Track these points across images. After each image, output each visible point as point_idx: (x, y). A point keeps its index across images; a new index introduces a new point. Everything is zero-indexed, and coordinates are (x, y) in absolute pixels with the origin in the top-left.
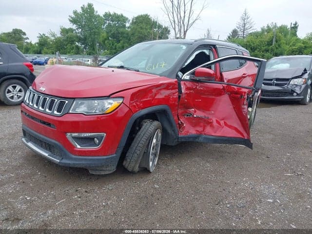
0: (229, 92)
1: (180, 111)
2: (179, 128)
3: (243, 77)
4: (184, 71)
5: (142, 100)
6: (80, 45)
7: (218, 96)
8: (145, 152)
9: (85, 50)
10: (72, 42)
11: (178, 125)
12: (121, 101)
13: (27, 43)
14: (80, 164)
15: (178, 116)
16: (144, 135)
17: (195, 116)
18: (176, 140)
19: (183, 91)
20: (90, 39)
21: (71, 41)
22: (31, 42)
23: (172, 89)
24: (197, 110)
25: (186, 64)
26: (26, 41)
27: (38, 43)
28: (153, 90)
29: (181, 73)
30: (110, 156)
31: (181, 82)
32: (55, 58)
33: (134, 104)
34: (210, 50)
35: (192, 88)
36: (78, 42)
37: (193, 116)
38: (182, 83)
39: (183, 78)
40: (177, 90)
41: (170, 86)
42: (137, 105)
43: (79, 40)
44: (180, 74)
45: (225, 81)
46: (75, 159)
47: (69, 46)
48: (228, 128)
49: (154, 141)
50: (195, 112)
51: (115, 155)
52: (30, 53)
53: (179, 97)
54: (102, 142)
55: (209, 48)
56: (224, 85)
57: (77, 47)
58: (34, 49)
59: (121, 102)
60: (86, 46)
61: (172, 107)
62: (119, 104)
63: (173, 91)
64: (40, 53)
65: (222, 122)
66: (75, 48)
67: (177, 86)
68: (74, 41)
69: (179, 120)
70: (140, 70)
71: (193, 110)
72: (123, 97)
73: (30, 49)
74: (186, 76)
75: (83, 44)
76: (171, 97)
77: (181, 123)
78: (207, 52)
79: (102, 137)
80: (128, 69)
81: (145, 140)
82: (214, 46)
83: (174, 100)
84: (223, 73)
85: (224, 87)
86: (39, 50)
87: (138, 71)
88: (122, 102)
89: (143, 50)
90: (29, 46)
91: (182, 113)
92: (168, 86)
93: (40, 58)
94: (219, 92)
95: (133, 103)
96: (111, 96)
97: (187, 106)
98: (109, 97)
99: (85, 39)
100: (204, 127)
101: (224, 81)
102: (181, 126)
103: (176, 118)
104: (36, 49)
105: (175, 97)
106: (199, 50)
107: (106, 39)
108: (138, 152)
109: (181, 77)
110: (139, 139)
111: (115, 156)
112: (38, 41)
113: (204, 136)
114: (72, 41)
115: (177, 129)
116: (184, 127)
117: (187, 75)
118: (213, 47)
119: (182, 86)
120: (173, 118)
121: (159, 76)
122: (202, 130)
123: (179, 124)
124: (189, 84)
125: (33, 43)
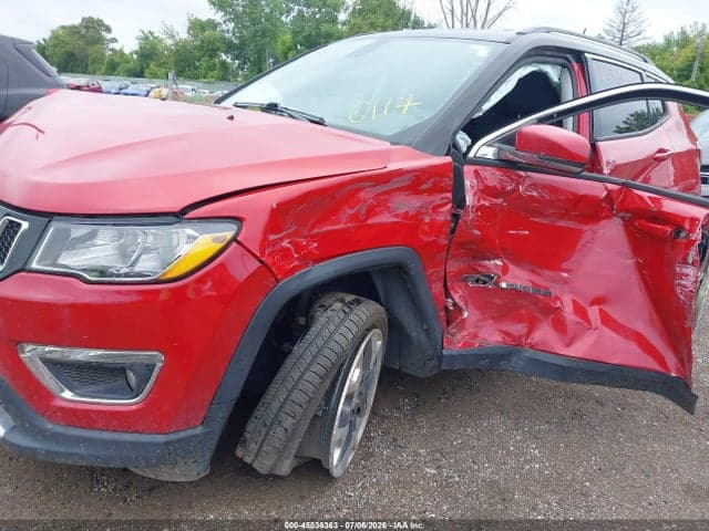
0: (627, 211)
1: (453, 266)
2: (445, 324)
3: (657, 159)
4: (476, 129)
5: (316, 231)
6: (229, 60)
7: (587, 223)
8: (316, 416)
9: (240, 72)
10: (213, 53)
11: (442, 314)
12: (227, 232)
13: (113, 50)
14: (70, 455)
15: (445, 285)
16: (315, 357)
17: (504, 285)
18: (434, 363)
19: (469, 200)
20: (252, 47)
21: (210, 49)
22: (121, 50)
23: (430, 191)
24: (511, 266)
25: (486, 107)
26: (112, 45)
27: (137, 53)
28: (362, 195)
29: (466, 137)
30: (182, 435)
31: (466, 168)
32: (166, 86)
33: (285, 244)
34: (563, 66)
35: (503, 188)
36: (226, 53)
37: (497, 284)
38: (468, 169)
39: (471, 155)
40: (450, 195)
41: (423, 183)
42: (298, 247)
43: (229, 47)
44: (463, 140)
45: (606, 171)
46: (55, 437)
47: (204, 62)
48: (613, 334)
49: (355, 375)
50: (505, 270)
51: (199, 430)
52: (118, 75)
53: (456, 217)
54: (149, 386)
55: (561, 60)
56: (610, 186)
57: (223, 63)
58: (127, 65)
59: (229, 235)
60: (245, 63)
61: (428, 252)
62: (219, 246)
63: (437, 199)
64: (140, 74)
65: (593, 312)
66: (218, 66)
67: (448, 182)
68: (218, 49)
69: (448, 295)
70: (327, 120)
71: (499, 263)
72: (238, 220)
73: (119, 64)
74: (485, 149)
75: (237, 57)
76: (427, 220)
77: (455, 304)
78: (553, 72)
79: (150, 368)
80: (291, 116)
81: (317, 380)
82: (579, 55)
83: (436, 228)
84: (601, 144)
85: (609, 192)
86: (138, 69)
87: (320, 122)
88: (234, 239)
89: (349, 56)
90: (117, 59)
91: (461, 272)
92: (417, 181)
93: (135, 86)
94: (591, 210)
95: (281, 239)
96: (191, 214)
97: (480, 250)
98: (180, 216)
99: (242, 47)
100: (533, 325)
101: (600, 171)
102: (452, 316)
103: (438, 287)
104: (131, 65)
105: (440, 218)
106: (530, 64)
107: (289, 49)
108: (288, 422)
109: (464, 149)
110: (295, 375)
111: (201, 431)
112: (137, 47)
113: (530, 353)
114: (212, 50)
115: (437, 325)
116: (464, 321)
117: (489, 144)
118: (574, 59)
119: (467, 183)
120: (429, 290)
121: (387, 145)
122: (525, 331)
123: (447, 308)
124: (493, 177)
125: (127, 51)
